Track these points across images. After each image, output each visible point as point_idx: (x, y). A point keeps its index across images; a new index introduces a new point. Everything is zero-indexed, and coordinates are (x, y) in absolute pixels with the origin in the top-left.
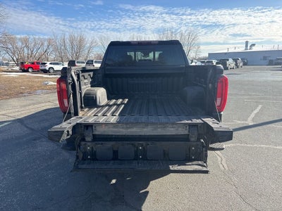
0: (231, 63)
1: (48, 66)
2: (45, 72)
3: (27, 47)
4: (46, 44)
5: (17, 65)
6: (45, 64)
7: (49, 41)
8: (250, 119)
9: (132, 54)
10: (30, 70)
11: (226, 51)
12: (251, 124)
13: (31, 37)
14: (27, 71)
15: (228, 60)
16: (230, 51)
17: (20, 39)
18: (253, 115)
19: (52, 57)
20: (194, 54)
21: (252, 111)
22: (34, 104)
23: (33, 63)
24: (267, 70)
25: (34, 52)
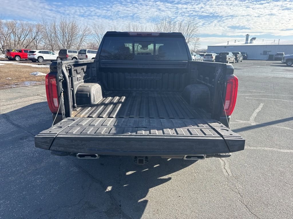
0: (230, 56)
1: (37, 54)
2: (34, 61)
3: (14, 33)
4: (35, 30)
5: (3, 53)
6: (34, 52)
7: (38, 27)
8: (252, 118)
9: (130, 46)
10: (17, 58)
11: (225, 44)
12: (254, 124)
13: (19, 22)
14: (14, 60)
15: (228, 54)
16: (231, 44)
17: (6, 24)
18: (255, 114)
19: (41, 45)
20: (193, 47)
21: (254, 110)
22: (21, 97)
23: (20, 51)
24: (267, 65)
25: (22, 39)
